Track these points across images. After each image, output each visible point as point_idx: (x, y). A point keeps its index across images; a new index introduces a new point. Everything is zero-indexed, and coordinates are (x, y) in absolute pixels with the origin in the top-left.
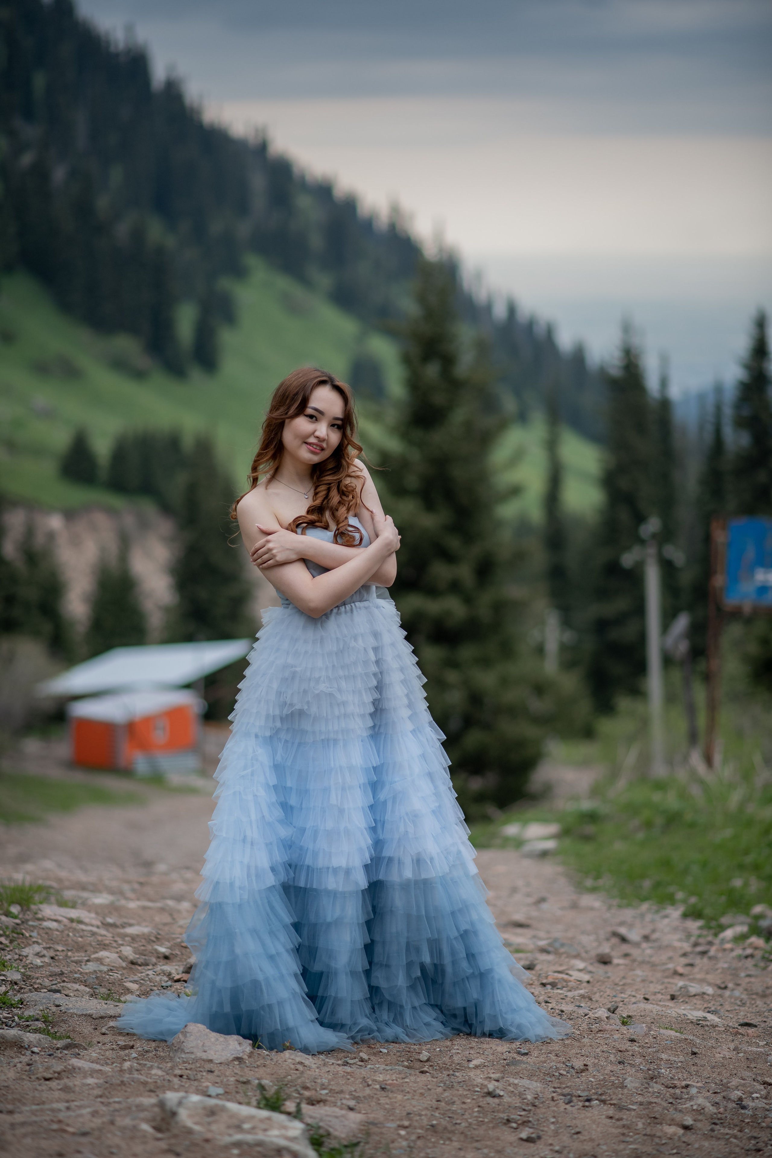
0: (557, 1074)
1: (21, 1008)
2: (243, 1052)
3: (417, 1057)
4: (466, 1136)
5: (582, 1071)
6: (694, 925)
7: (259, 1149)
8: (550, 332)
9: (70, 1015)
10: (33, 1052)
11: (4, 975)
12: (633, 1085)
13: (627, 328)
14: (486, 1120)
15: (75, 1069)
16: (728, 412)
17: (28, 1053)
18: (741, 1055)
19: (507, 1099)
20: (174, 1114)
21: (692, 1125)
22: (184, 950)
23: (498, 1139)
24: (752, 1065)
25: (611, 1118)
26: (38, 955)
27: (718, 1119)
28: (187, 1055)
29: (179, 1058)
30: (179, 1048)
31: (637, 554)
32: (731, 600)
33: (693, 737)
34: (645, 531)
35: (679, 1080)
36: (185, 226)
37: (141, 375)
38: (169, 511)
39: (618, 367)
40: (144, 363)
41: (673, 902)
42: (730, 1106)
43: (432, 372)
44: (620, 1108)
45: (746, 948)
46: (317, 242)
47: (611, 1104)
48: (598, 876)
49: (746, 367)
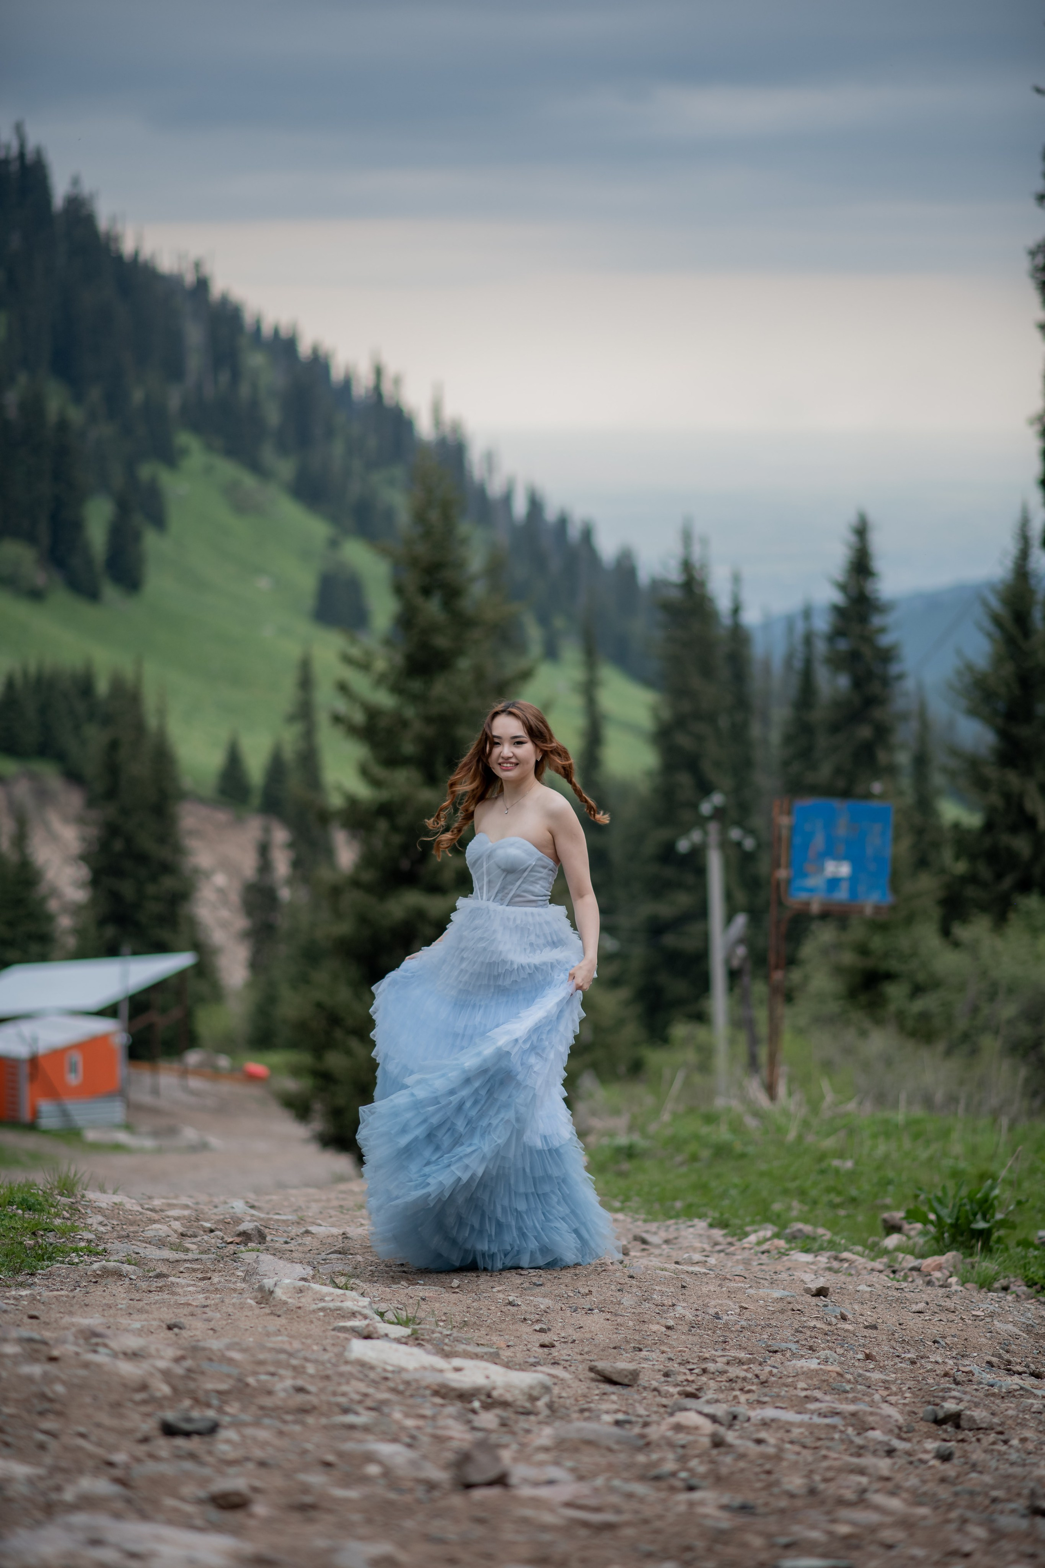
0: (566, 1295)
1: (105, 1255)
2: (307, 1274)
5: (587, 1295)
6: (717, 1233)
8: (587, 534)
9: (149, 1260)
11: (80, 1235)
12: (628, 1303)
13: (687, 537)
14: (507, 1319)
15: (174, 1284)
16: (821, 647)
17: (127, 1279)
18: (724, 1289)
19: (523, 1307)
20: (271, 1292)
21: (673, 1326)
23: (517, 1330)
24: (732, 1296)
25: (608, 1320)
26: (101, 1223)
27: (696, 1324)
29: (254, 1279)
31: (696, 836)
32: (797, 897)
33: (753, 1064)
34: (706, 808)
35: (668, 1302)
36: (95, 394)
37: (36, 595)
38: (74, 777)
39: (676, 586)
40: (39, 578)
41: (701, 1216)
42: (707, 1317)
43: (433, 608)
44: (616, 1315)
45: (765, 1247)
46: (273, 415)
47: (609, 1312)
48: (627, 1199)
49: (843, 588)
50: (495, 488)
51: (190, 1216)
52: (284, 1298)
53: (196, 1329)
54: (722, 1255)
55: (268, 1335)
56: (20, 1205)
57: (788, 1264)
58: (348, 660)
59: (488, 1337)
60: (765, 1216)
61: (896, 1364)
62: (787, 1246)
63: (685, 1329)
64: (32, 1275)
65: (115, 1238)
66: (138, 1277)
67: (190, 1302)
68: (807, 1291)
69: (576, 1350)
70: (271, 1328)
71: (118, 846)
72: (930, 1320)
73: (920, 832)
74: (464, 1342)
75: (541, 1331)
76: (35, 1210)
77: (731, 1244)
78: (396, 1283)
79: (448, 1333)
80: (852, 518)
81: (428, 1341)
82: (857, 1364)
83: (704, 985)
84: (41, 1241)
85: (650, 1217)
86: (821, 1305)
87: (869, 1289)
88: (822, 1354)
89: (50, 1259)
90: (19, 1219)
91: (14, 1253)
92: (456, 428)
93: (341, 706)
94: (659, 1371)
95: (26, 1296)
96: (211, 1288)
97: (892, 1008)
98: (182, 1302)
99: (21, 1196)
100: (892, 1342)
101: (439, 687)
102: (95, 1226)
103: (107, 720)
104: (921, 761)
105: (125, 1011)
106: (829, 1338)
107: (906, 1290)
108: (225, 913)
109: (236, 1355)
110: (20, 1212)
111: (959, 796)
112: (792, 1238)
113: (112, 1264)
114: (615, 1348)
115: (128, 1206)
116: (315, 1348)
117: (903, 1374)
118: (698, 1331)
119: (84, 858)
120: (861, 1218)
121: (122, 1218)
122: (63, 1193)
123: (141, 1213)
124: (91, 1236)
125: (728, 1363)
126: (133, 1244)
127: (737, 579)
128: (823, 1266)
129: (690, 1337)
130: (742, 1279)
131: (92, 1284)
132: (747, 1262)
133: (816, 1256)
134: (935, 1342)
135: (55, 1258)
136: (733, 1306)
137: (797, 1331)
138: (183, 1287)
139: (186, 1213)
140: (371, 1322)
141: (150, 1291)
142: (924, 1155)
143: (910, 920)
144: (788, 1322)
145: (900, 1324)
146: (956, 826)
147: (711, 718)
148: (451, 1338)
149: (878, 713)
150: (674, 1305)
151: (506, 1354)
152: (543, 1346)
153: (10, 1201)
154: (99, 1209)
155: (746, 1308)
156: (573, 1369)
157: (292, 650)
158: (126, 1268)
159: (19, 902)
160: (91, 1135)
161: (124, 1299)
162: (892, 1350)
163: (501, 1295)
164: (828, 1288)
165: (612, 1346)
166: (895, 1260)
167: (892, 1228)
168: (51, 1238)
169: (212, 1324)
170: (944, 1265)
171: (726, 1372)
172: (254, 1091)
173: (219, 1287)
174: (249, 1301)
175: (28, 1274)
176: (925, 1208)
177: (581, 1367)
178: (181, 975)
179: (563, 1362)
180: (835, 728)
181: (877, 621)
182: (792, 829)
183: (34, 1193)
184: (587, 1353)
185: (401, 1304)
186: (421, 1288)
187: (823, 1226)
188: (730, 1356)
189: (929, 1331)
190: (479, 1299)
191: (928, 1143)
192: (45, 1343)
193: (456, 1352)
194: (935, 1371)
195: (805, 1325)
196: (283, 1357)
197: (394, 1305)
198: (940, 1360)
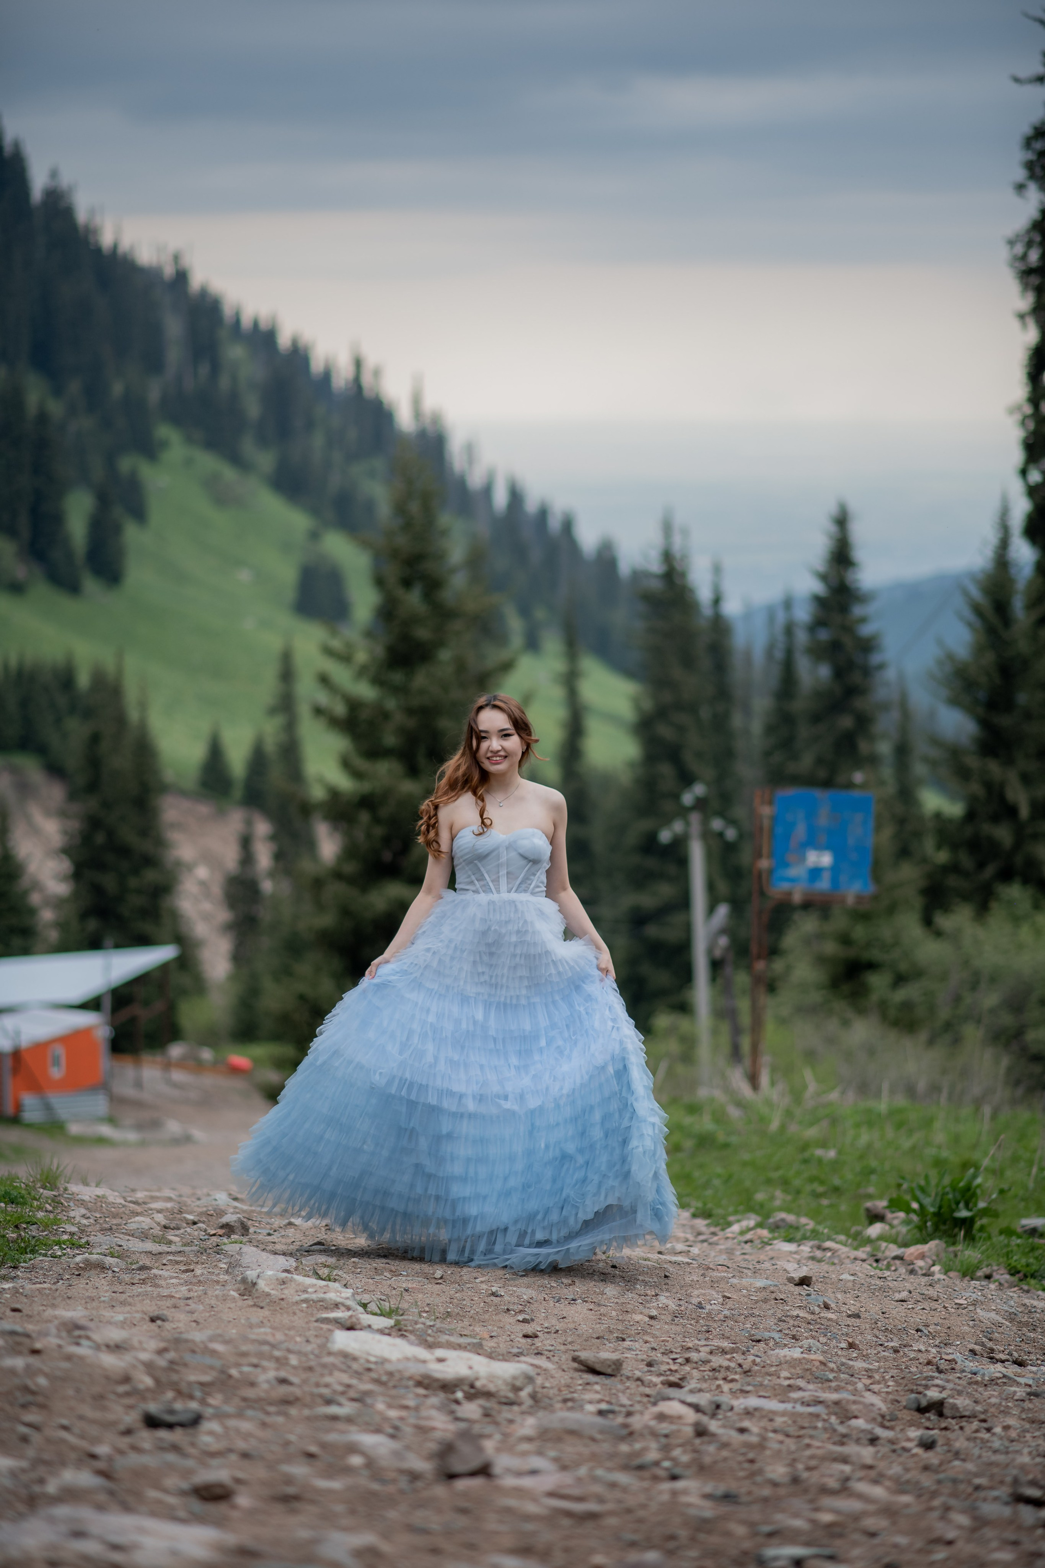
0: (549, 1286)
1: (88, 1248)
2: (290, 1266)
3: (432, 1276)
4: (474, 1319)
5: (571, 1285)
6: (700, 1223)
7: (321, 1304)
8: (568, 526)
9: (132, 1252)
10: (114, 1271)
11: (63, 1228)
12: (612, 1293)
13: (667, 528)
14: (490, 1310)
15: (157, 1276)
16: (802, 638)
17: (110, 1272)
18: (707, 1279)
19: (506, 1298)
20: (254, 1284)
21: (656, 1315)
22: (210, 1218)
23: (500, 1321)
24: (715, 1286)
25: (591, 1310)
26: (83, 1216)
27: (679, 1314)
29: (238, 1271)
30: (237, 1265)
31: (678, 827)
32: (779, 887)
33: (736, 1054)
34: (688, 799)
35: (651, 1291)
36: (74, 387)
37: (16, 589)
38: (55, 770)
39: (656, 576)
40: (20, 571)
41: (684, 1206)
42: (690, 1306)
43: (413, 599)
44: (599, 1305)
45: (748, 1236)
46: (253, 407)
47: (592, 1302)
49: (823, 578)
50: (476, 480)
51: (173, 1208)
52: (267, 1290)
53: (179, 1321)
54: (705, 1244)
55: (251, 1326)
56: (2, 1199)
57: (771, 1254)
58: (328, 652)
59: (471, 1328)
60: (749, 1206)
61: (879, 1352)
62: (770, 1236)
63: (669, 1318)
64: (15, 1268)
65: (98, 1231)
66: (121, 1269)
67: (173, 1294)
68: (790, 1280)
69: (559, 1340)
70: (254, 1320)
71: (100, 838)
72: (913, 1308)
73: (901, 822)
74: (447, 1333)
75: (525, 1321)
76: (17, 1204)
77: (714, 1234)
78: (379, 1275)
79: (432, 1323)
80: (832, 508)
81: (411, 1332)
82: (840, 1353)
83: (686, 975)
84: (23, 1234)
86: (804, 1294)
87: (852, 1278)
88: (805, 1343)
89: (33, 1252)
90: (2, 1212)
92: (436, 419)
93: (323, 698)
94: (643, 1360)
95: (9, 1289)
96: (194, 1280)
97: (874, 997)
98: (165, 1294)
99: (3, 1189)
100: (875, 1331)
101: (420, 679)
102: (78, 1219)
103: (88, 713)
104: (902, 751)
105: (107, 1004)
106: (812, 1327)
107: (889, 1279)
108: (207, 906)
109: (219, 1347)
110: (2, 1205)
111: (941, 786)
112: (775, 1227)
113: (95, 1257)
114: (598, 1338)
115: (111, 1199)
116: (298, 1339)
117: (887, 1363)
118: (681, 1321)
119: (66, 851)
120: (843, 1207)
121: (105, 1211)
122: (46, 1186)
123: (124, 1206)
124: (74, 1229)
125: (711, 1353)
126: (116, 1237)
127: (717, 569)
128: (806, 1255)
129: (673, 1327)
130: (725, 1268)
131: (75, 1276)
132: (730, 1252)
133: (799, 1245)
134: (918, 1330)
135: (37, 1251)
136: (716, 1296)
137: (780, 1320)
138: (166, 1279)
139: (169, 1205)
140: (354, 1313)
141: (133, 1284)
142: (907, 1144)
143: (892, 909)
144: (771, 1312)
145: (883, 1313)
146: (938, 816)
147: (692, 708)
148: (435, 1329)
149: (859, 703)
150: (657, 1295)
151: (489, 1344)
152: (526, 1336)
154: (81, 1202)
155: (729, 1298)
156: (556, 1359)
157: (274, 643)
158: (109, 1260)
159: (2, 896)
160: (74, 1129)
161: (107, 1291)
162: (875, 1339)
163: (484, 1286)
164: (811, 1277)
165: (595, 1336)
166: (878, 1249)
167: (875, 1217)
168: (34, 1231)
169: (195, 1316)
170: (927, 1254)
171: (709, 1361)
172: (237, 1083)
173: (201, 1279)
174: (232, 1293)
175: (11, 1267)
176: (908, 1197)
177: (564, 1357)
178: (164, 968)
179: (546, 1353)
180: (816, 718)
181: (858, 611)
182: (773, 819)
183: (17, 1186)
184: (570, 1343)
185: (384, 1295)
186: (404, 1278)
187: (806, 1215)
188: (714, 1346)
189: (912, 1320)
190: (463, 1290)
191: (910, 1132)
192: (28, 1336)
193: (439, 1342)
194: (918, 1359)
195: (788, 1314)
196: (266, 1348)
197: (377, 1296)
198: (923, 1348)
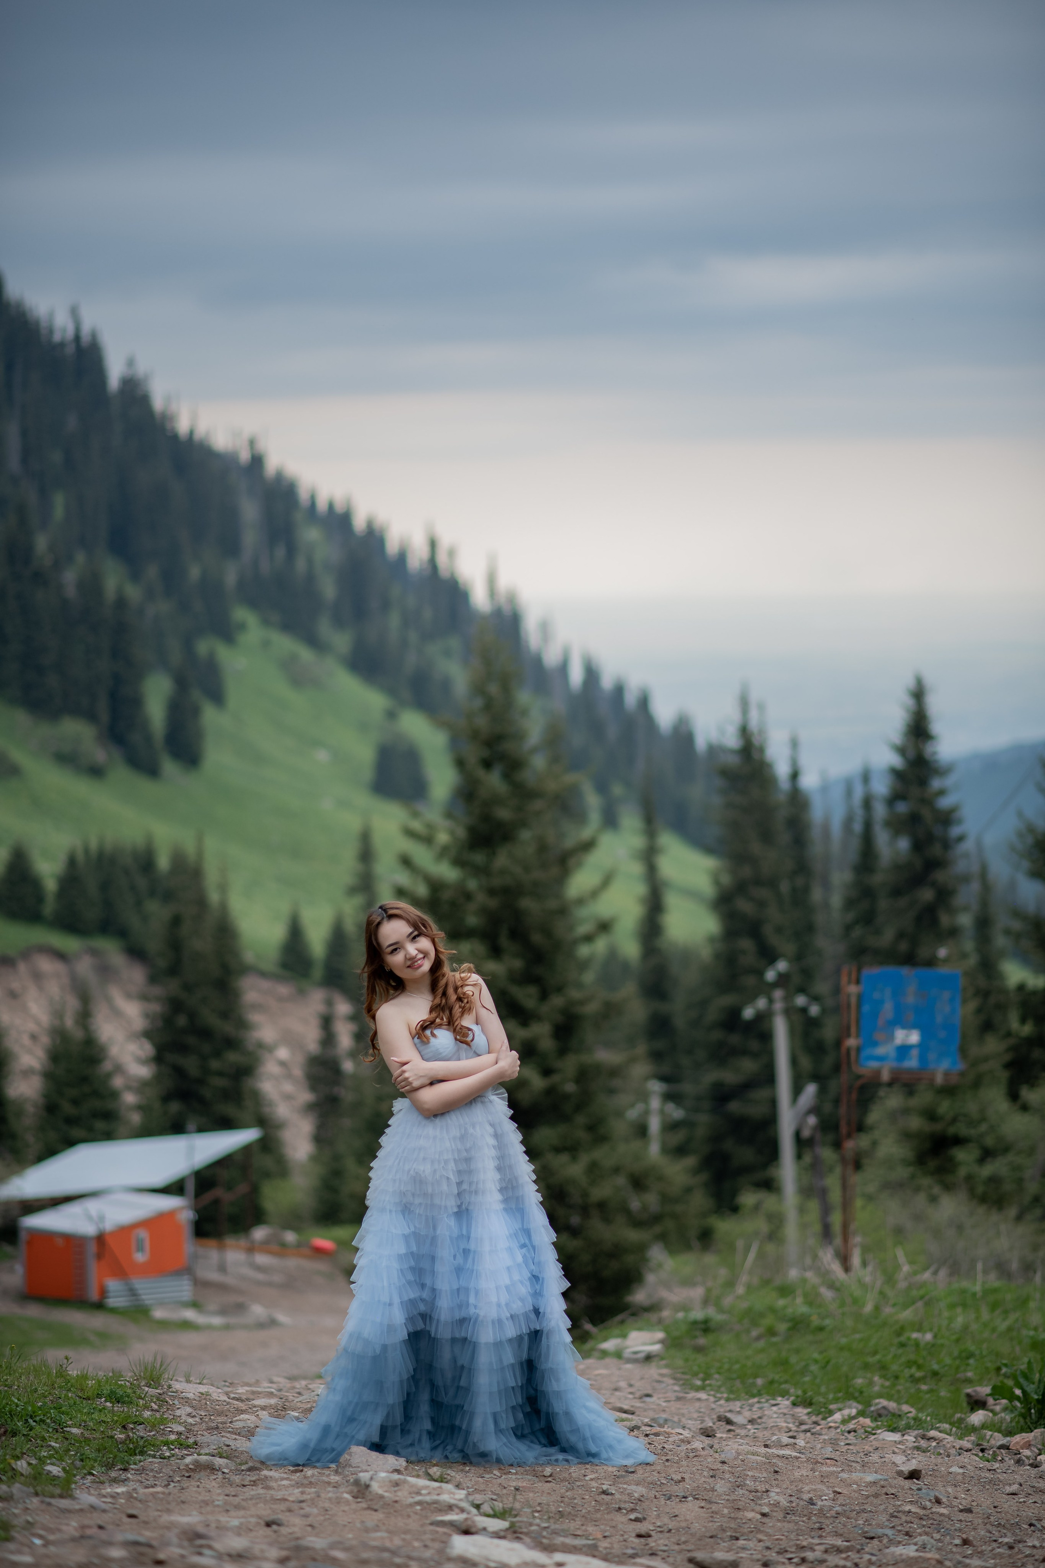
0: (659, 1483)
1: (196, 1448)
2: (400, 1465)
3: (542, 1474)
4: (586, 1518)
5: (680, 1482)
6: (802, 1412)
7: (435, 1506)
8: (644, 702)
9: (240, 1452)
10: (223, 1473)
11: (170, 1428)
12: (722, 1489)
13: (744, 704)
14: (602, 1509)
15: (267, 1478)
16: (880, 811)
17: (220, 1473)
18: (817, 1473)
19: (617, 1496)
20: (367, 1486)
21: (768, 1513)
23: (612, 1520)
24: (825, 1480)
25: (703, 1507)
26: (189, 1415)
27: (791, 1511)
28: (354, 1469)
29: (348, 1471)
30: (346, 1465)
31: (761, 1003)
32: (868, 1066)
33: (826, 1233)
34: (770, 975)
35: (761, 1487)
36: (152, 571)
37: (96, 772)
38: (136, 953)
39: (733, 752)
40: (100, 755)
41: (784, 1394)
42: (802, 1503)
43: (494, 781)
44: (710, 1502)
45: (851, 1426)
46: (329, 589)
47: (703, 1500)
48: (707, 1376)
49: (901, 751)
50: (551, 657)
51: (277, 1405)
52: (380, 1492)
53: (294, 1525)
54: (808, 1434)
55: (367, 1530)
56: (108, 1398)
57: (876, 1444)
58: (410, 833)
59: (584, 1528)
60: (850, 1394)
61: (993, 1549)
62: (873, 1425)
63: (780, 1515)
64: (125, 1470)
65: (204, 1430)
66: (231, 1470)
67: (286, 1497)
68: (900, 1473)
69: (672, 1540)
70: (370, 1524)
71: (182, 1021)
72: (1024, 1502)
73: (984, 994)
74: (562, 1534)
75: (637, 1520)
76: (124, 1403)
77: (816, 1423)
78: (488, 1473)
79: (546, 1525)
80: (909, 682)
81: (526, 1534)
82: (954, 1549)
83: (772, 1152)
84: (131, 1435)
85: (732, 1396)
86: (915, 1488)
87: (961, 1471)
88: (920, 1539)
89: (142, 1453)
90: (109, 1412)
91: (105, 1449)
92: (512, 598)
93: (403, 878)
94: (758, 1560)
95: (123, 1493)
96: (306, 1482)
97: (962, 1172)
98: (279, 1497)
99: (109, 1388)
100: (989, 1527)
101: (502, 860)
102: (184, 1418)
103: (168, 896)
104: (983, 923)
105: (190, 1187)
106: (924, 1523)
107: (998, 1471)
108: (288, 1087)
109: (339, 1554)
110: (108, 1404)
111: (1024, 959)
112: (877, 1416)
113: (204, 1458)
114: (711, 1537)
115: (215, 1396)
116: (416, 1544)
117: (1002, 1560)
118: (793, 1518)
119: (147, 1034)
120: (943, 1393)
121: (210, 1409)
122: (151, 1384)
123: (228, 1403)
124: (181, 1429)
125: (826, 1551)
126: (223, 1436)
127: (794, 744)
128: (911, 1445)
129: (786, 1524)
130: (833, 1462)
131: (185, 1478)
132: (834, 1442)
133: (903, 1435)
134: (1031, 1525)
135: (146, 1452)
136: (827, 1492)
137: (892, 1516)
138: (276, 1480)
139: (273, 1401)
140: (469, 1516)
141: (244, 1486)
142: (1003, 1326)
143: (977, 1084)
144: (882, 1507)
145: (995, 1507)
146: (1021, 987)
147: (772, 883)
148: (549, 1530)
149: (940, 876)
150: (767, 1491)
151: (603, 1545)
152: (639, 1536)
153: (98, 1394)
154: (186, 1400)
155: (840, 1493)
156: (671, 1560)
157: (353, 823)
158: (218, 1461)
159: (85, 1079)
160: (159, 1314)
161: (219, 1494)
162: (988, 1535)
163: (594, 1484)
164: (921, 1471)
165: (708, 1534)
166: (983, 1438)
167: (977, 1404)
168: (141, 1431)
169: (310, 1520)
170: (1032, 1443)
171: (824, 1561)
172: (321, 1266)
173: (313, 1480)
174: (346, 1496)
175: (122, 1469)
176: (1010, 1382)
177: (679, 1558)
178: (247, 1150)
179: (661, 1553)
180: (897, 892)
181: (936, 783)
182: (860, 997)
183: (122, 1385)
184: (685, 1542)
185: (495, 1494)
186: (514, 1477)
187: (907, 1403)
188: (828, 1544)
189: (1025, 1514)
190: (573, 1489)
191: (1006, 1312)
192: (150, 1546)
193: (554, 1545)
194: (1033, 1556)
195: (900, 1509)
196: (386, 1555)
197: (488, 1496)
198: (1037, 1544)
